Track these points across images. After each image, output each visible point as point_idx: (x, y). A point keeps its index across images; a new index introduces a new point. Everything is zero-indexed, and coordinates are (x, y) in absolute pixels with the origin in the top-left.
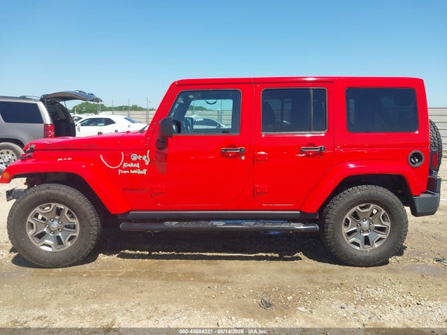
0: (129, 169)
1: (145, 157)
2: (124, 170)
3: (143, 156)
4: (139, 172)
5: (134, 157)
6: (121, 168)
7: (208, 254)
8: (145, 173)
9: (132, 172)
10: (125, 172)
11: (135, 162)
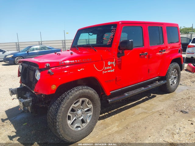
0: (107, 70)
1: (113, 62)
2: (105, 71)
3: (112, 62)
4: (112, 71)
5: (109, 63)
6: (104, 70)
7: (129, 105)
8: (113, 71)
9: (108, 71)
10: (105, 72)
11: (109, 66)
